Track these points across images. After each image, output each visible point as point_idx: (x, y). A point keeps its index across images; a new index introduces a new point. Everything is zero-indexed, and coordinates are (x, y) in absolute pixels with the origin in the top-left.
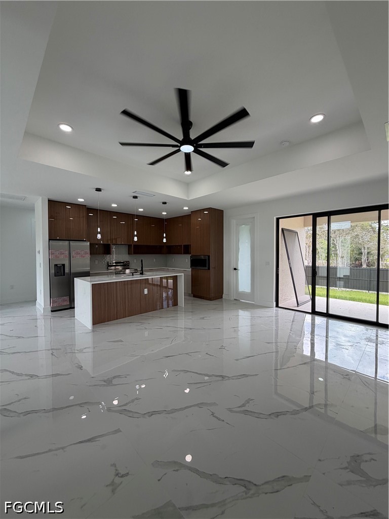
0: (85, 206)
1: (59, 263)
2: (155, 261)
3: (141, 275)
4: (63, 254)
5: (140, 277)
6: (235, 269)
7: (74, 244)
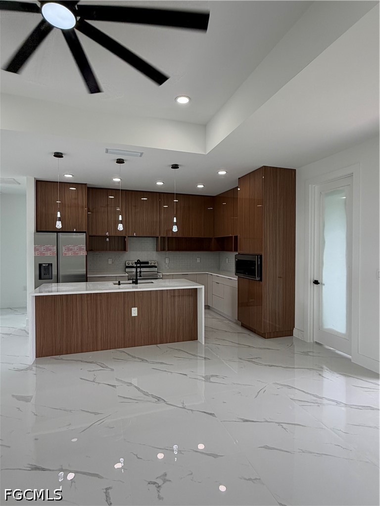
0: (86, 184)
1: (45, 261)
2: (198, 261)
3: (134, 285)
4: (50, 250)
5: (133, 288)
6: (316, 282)
7: (65, 236)
